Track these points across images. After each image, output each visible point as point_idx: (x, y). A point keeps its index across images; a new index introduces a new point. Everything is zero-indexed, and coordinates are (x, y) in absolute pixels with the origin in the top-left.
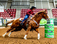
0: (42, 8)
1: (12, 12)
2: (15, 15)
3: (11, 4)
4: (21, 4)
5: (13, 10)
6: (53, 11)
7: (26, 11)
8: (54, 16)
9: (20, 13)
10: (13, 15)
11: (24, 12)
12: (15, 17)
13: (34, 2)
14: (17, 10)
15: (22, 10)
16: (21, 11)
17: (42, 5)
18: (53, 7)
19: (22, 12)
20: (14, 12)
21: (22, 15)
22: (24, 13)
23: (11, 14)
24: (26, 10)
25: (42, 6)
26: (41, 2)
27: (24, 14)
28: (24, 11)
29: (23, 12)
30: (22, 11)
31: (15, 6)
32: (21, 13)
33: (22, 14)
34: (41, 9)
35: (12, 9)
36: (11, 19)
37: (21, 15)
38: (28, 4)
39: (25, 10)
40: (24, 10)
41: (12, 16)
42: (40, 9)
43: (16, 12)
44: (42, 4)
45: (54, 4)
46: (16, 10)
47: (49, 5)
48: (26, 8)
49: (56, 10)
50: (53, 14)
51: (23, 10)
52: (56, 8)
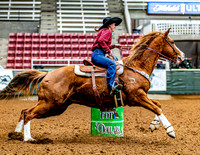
0: (84, 29)
4: (9, 15)
6: (122, 41)
7: (26, 40)
9: (7, 47)
11: (19, 43)
15: (11, 37)
16: (11, 43)
17: (83, 20)
18: (122, 28)
19: (12, 46)
21: (14, 55)
22: (19, 49)
24: (27, 37)
25: (84, 25)
26: (82, 12)
27: (20, 52)
28: (20, 40)
29: (15, 43)
30: (12, 40)
32: (10, 49)
33: (11, 52)
34: (80, 34)
37: (9, 55)
38: (33, 16)
39: (23, 37)
40: (19, 37)
42: (76, 34)
44: (83, 16)
45: (125, 19)
48: (28, 31)
49: (131, 37)
50: (124, 53)
51: (15, 37)
52: (134, 30)
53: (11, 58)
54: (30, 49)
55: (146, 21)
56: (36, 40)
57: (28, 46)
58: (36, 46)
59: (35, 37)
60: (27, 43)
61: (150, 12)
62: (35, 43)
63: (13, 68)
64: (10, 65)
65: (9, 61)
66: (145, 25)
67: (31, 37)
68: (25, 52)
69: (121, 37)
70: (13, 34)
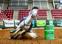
0: (41, 8)
1: (9, 13)
2: (12, 16)
3: (8, 4)
4: (18, 4)
5: (11, 11)
6: (52, 11)
8: (53, 17)
10: (10, 16)
12: (12, 18)
13: (32, 3)
14: (15, 11)
15: (19, 11)
18: (52, 7)
20: (11, 13)
23: (8, 15)
24: (24, 11)
26: (40, 3)
27: (22, 15)
28: (22, 12)
30: (19, 12)
31: (12, 7)
32: (19, 14)
34: (40, 10)
35: (9, 10)
36: (9, 20)
37: (19, 16)
38: (26, 4)
39: (23, 11)
40: (22, 11)
41: (9, 18)
43: (13, 13)
44: (40, 4)
45: (53, 5)
46: (13, 11)
47: (48, 5)
49: (55, 10)
50: (53, 15)
51: (20, 11)
52: (56, 8)
53: (19, 17)
54: (25, 14)
55: (59, 5)
56: (27, 11)
57: (24, 13)
58: (27, 13)
59: (26, 11)
60: (24, 12)
61: (60, 2)
62: (26, 12)
63: (20, 20)
64: (19, 19)
65: (19, 18)
66: (59, 7)
67: (25, 11)
68: (23, 15)
69: (52, 10)
70: (20, 10)
